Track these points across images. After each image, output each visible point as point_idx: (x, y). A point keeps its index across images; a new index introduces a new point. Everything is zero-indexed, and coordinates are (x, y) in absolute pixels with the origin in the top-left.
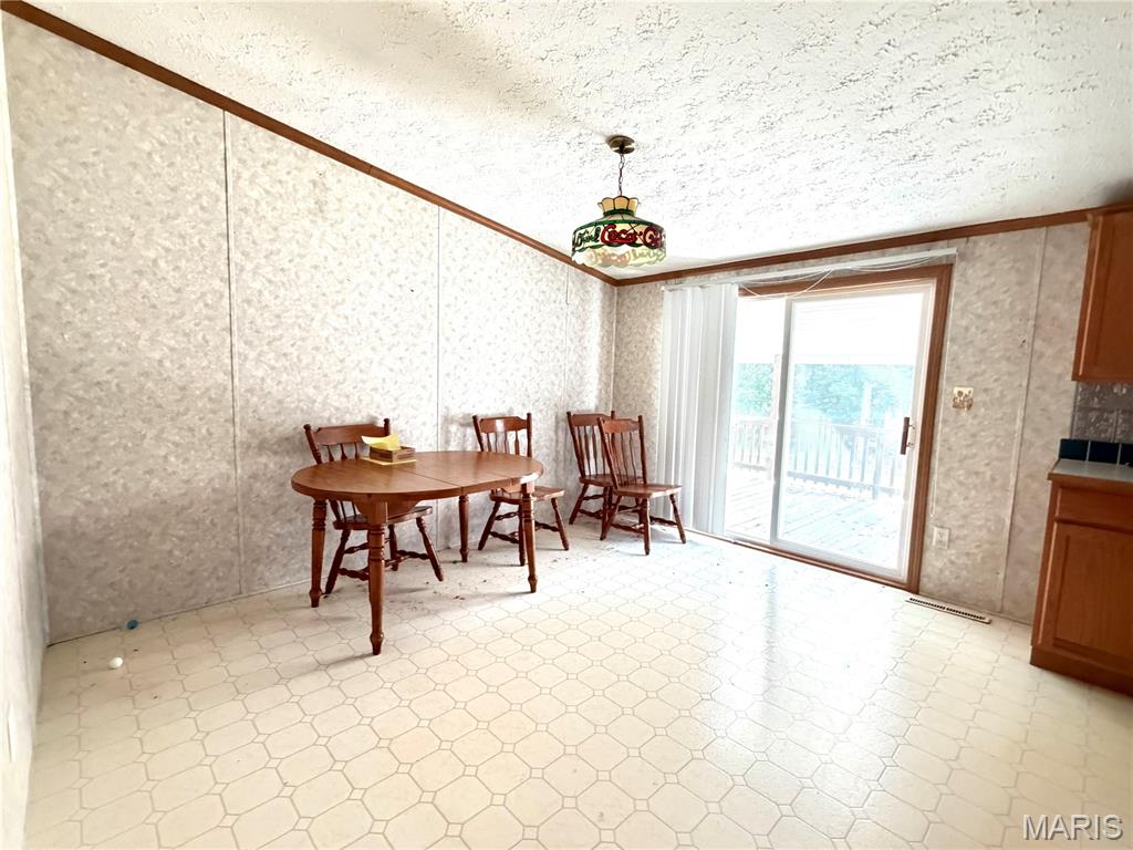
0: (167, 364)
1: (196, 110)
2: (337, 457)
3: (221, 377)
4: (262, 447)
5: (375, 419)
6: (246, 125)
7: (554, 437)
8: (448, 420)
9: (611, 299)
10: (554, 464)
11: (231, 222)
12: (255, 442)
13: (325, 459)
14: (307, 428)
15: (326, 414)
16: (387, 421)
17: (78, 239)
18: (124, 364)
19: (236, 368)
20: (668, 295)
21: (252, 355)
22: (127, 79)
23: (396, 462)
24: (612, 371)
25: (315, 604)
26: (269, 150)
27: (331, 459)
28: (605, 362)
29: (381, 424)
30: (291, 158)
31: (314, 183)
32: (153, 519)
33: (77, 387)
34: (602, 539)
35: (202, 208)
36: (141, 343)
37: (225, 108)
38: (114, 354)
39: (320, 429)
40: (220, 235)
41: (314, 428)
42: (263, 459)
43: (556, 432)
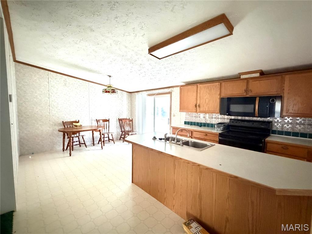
0: (39, 112)
1: (44, 72)
2: (69, 127)
3: (48, 114)
4: (55, 125)
5: (77, 120)
6: (52, 73)
7: (116, 123)
8: (92, 120)
9: (129, 96)
10: (116, 129)
11: (50, 89)
12: (54, 124)
13: (66, 127)
14: (63, 122)
15: (67, 119)
16: (79, 120)
17: (25, 94)
18: (32, 112)
19: (50, 112)
20: (137, 96)
21: (53, 110)
22: (33, 69)
23: (78, 127)
24: (130, 110)
25: (63, 151)
26: (56, 76)
27: (67, 127)
28: (128, 108)
29: (78, 121)
30: (60, 77)
31: (64, 81)
32: (36, 136)
33: (25, 116)
34: (123, 142)
35: (45, 87)
36: (35, 109)
37: (48, 71)
38: (30, 111)
39: (65, 122)
40: (48, 91)
41: (64, 122)
42: (55, 127)
43: (117, 122)
